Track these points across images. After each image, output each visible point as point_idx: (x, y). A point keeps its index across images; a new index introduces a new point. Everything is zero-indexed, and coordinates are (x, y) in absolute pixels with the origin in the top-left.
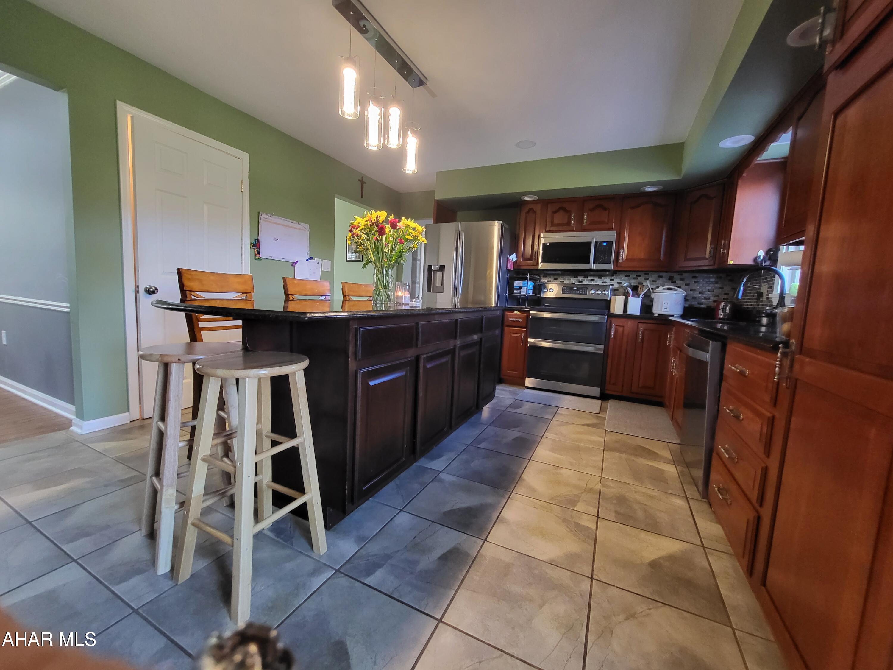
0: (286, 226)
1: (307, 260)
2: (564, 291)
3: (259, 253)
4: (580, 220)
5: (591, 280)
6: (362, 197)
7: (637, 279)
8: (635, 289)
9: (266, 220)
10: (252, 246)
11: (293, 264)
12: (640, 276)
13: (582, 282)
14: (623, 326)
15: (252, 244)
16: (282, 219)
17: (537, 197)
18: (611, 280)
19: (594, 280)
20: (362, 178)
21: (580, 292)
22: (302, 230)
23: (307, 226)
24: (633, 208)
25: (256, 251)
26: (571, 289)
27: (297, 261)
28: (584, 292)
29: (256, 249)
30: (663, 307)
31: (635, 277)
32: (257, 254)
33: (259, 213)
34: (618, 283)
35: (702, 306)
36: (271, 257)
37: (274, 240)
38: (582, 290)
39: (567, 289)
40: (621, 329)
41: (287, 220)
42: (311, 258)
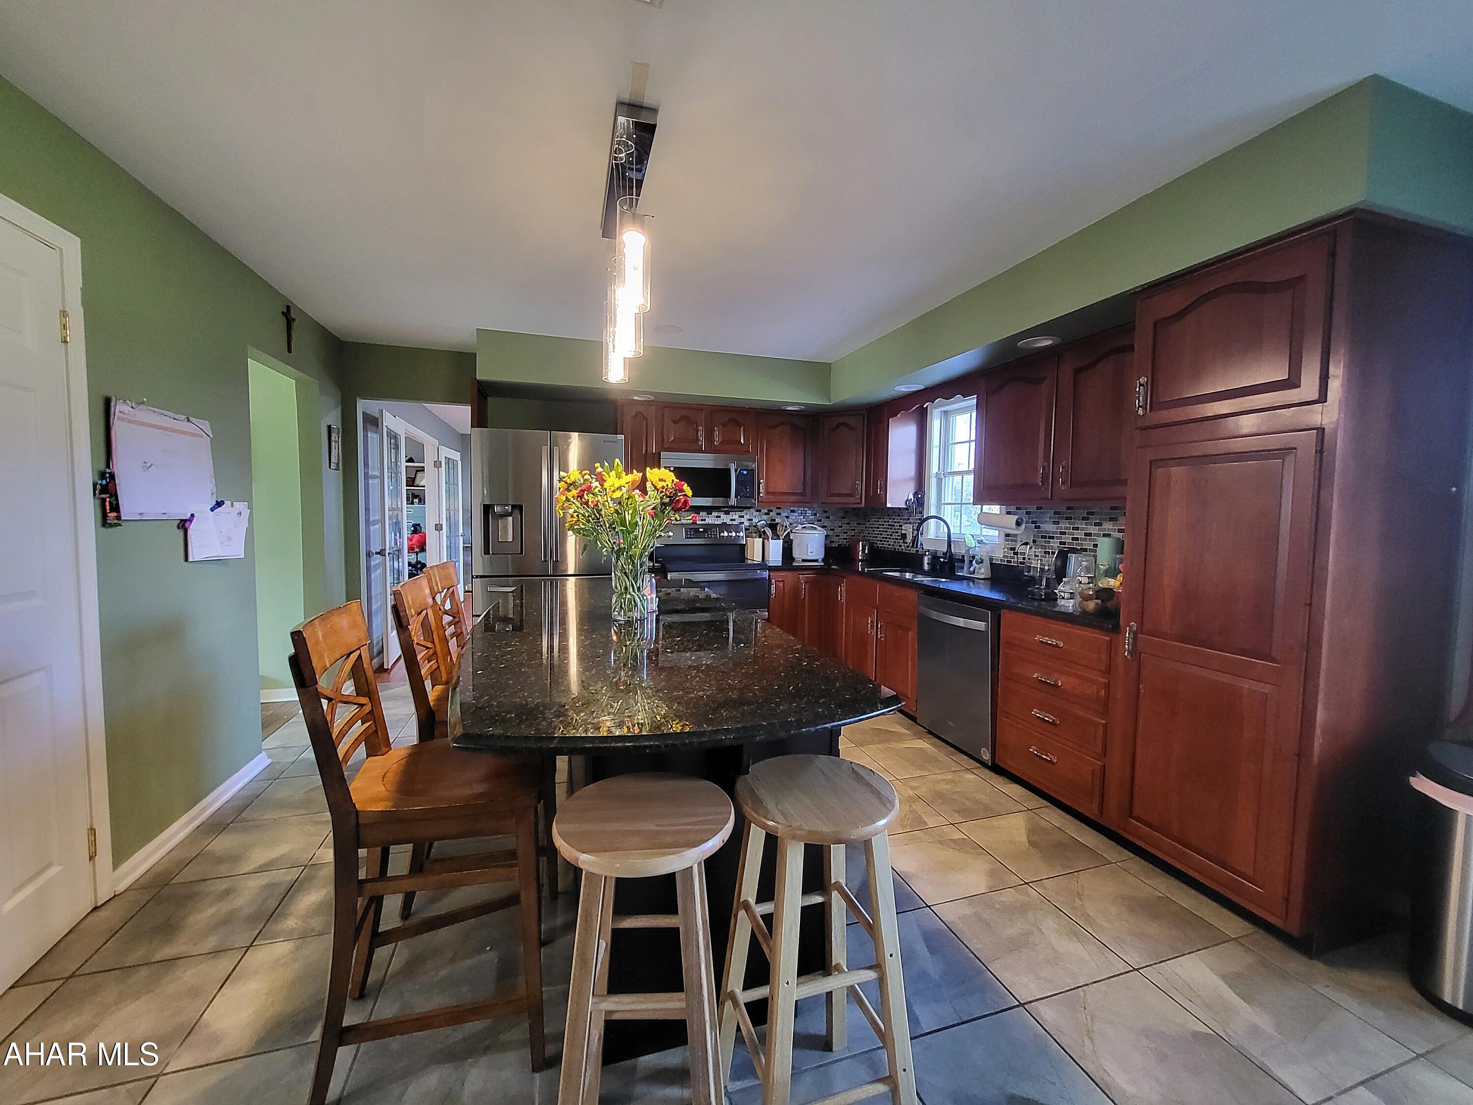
0: (165, 429)
1: (212, 510)
2: (688, 535)
3: (116, 508)
4: (709, 437)
5: (717, 517)
6: (289, 351)
7: (769, 514)
8: (773, 526)
9: (125, 416)
10: (97, 492)
11: (184, 525)
12: (772, 511)
13: (705, 520)
14: (783, 581)
15: (98, 487)
16: (154, 412)
17: (653, 398)
18: (740, 517)
19: (720, 517)
20: (288, 307)
21: (708, 535)
22: (194, 435)
23: (206, 425)
24: (770, 428)
25: (107, 504)
26: (697, 530)
27: (192, 515)
28: (714, 535)
29: (108, 499)
30: (809, 551)
31: (767, 512)
32: (112, 511)
33: (107, 402)
34: (749, 520)
35: (833, 545)
36: (141, 514)
37: (143, 467)
38: (711, 532)
39: (690, 532)
40: (781, 584)
41: (165, 412)
42: (219, 504)
